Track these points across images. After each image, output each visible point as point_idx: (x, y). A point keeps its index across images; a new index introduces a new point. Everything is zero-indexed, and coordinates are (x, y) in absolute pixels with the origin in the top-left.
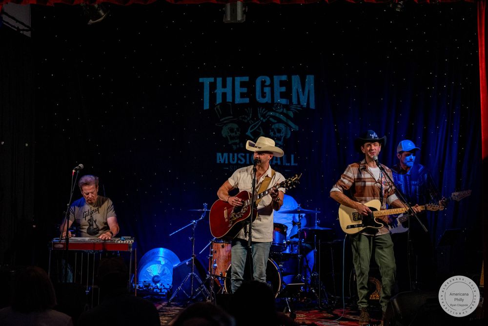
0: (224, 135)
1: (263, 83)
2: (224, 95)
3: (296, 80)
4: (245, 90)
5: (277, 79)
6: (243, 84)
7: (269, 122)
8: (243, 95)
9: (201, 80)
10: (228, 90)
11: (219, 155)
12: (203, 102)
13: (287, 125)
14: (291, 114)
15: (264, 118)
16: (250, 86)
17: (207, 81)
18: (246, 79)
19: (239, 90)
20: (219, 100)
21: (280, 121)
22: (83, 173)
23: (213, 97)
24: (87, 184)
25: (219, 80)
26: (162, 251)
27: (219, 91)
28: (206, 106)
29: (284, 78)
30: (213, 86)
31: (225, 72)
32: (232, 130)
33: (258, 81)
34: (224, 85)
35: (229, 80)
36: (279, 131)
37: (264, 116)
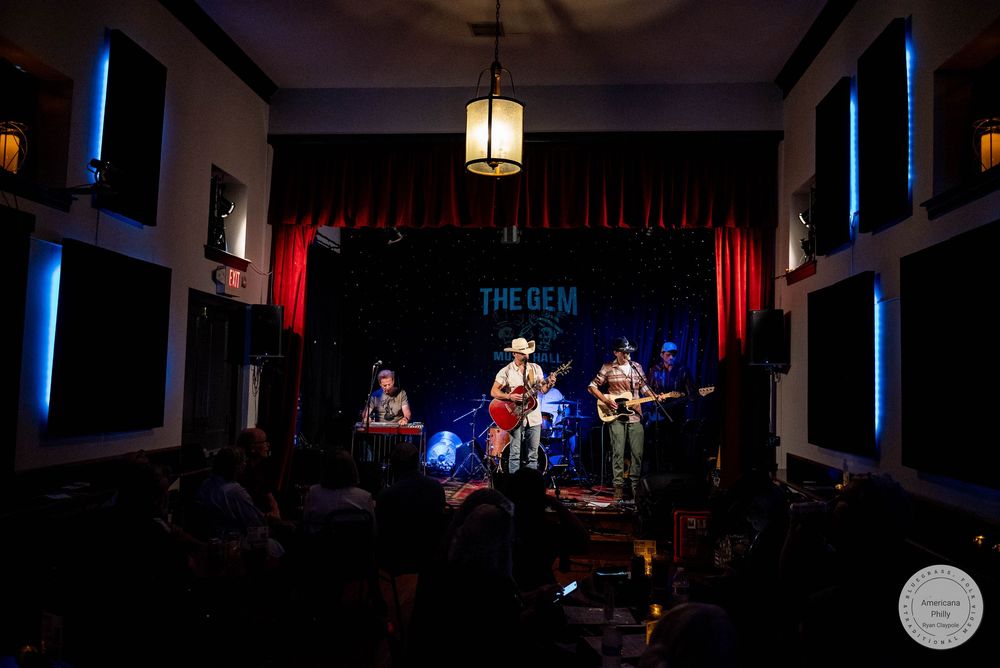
0: (500, 336)
1: (534, 294)
2: (501, 303)
3: (561, 290)
4: (518, 299)
5: (545, 290)
6: (516, 294)
7: (538, 326)
8: (516, 303)
9: (481, 290)
10: (504, 299)
11: (496, 353)
12: (482, 309)
13: (553, 329)
14: (557, 320)
15: (534, 322)
16: (522, 295)
17: (486, 291)
18: (519, 289)
19: (513, 299)
20: (496, 307)
21: (547, 325)
22: (381, 368)
23: (491, 305)
24: (384, 377)
25: (497, 290)
26: (447, 435)
27: (497, 299)
28: (486, 312)
29: (551, 289)
30: (491, 295)
31: (502, 284)
32: (507, 333)
33: (530, 292)
34: (501, 295)
35: (505, 290)
36: (547, 334)
37: (534, 321)
